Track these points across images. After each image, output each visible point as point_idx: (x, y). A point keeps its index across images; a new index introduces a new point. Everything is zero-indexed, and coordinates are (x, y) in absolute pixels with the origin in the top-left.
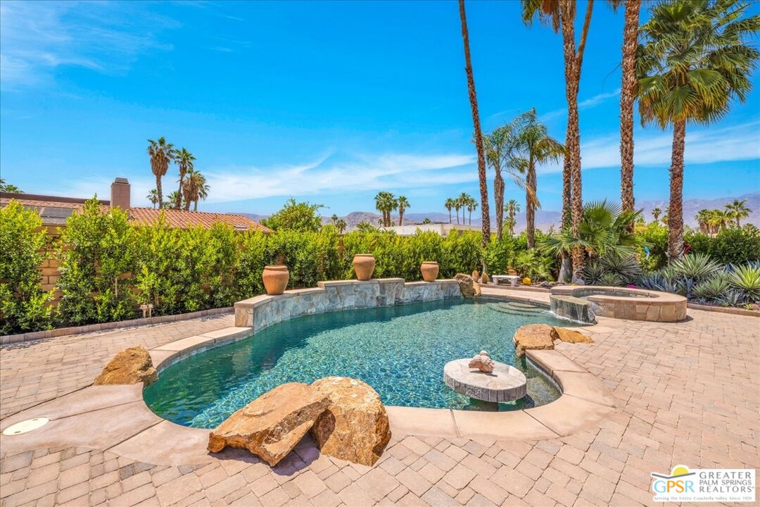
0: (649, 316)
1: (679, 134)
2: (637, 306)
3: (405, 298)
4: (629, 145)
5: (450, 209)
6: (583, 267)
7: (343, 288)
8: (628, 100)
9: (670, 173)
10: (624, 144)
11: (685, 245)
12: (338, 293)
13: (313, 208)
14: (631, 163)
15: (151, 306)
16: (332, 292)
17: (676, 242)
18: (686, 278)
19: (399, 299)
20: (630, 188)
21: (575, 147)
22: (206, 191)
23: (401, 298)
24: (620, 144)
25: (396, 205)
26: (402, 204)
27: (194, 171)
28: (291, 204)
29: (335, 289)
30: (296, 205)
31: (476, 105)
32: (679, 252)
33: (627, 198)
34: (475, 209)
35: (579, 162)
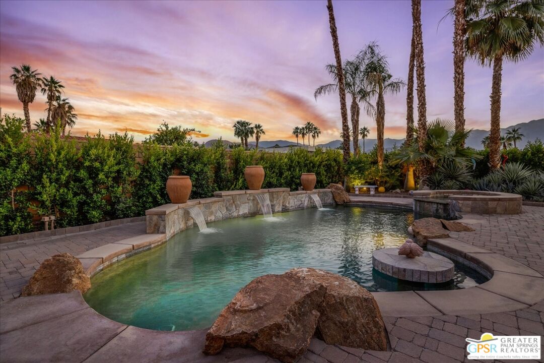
0: (499, 210)
1: (497, 68)
2: (489, 202)
3: (290, 206)
4: (461, 76)
5: (297, 136)
6: (428, 176)
7: (238, 197)
8: (460, 39)
9: (491, 99)
10: (457, 75)
11: (502, 157)
12: (234, 202)
13: (185, 132)
14: (462, 91)
15: (53, 218)
16: (228, 201)
17: (496, 154)
18: (507, 182)
19: (286, 206)
20: (461, 111)
21: (421, 76)
22: (73, 119)
23: (287, 205)
24: (454, 76)
25: (252, 133)
26: (258, 131)
27: (62, 98)
28: (164, 128)
29: (231, 198)
30: (169, 129)
31: (337, 39)
32: (498, 162)
33: (460, 120)
34: (318, 136)
35: (424, 89)
